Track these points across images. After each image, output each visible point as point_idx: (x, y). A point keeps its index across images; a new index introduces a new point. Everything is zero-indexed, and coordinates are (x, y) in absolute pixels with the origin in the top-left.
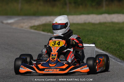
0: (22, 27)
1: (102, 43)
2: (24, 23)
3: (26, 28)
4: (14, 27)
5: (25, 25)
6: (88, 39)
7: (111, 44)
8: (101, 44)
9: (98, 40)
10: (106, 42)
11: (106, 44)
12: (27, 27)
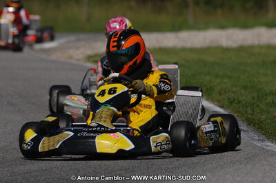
0: (71, 58)
1: (223, 92)
2: (77, 48)
3: (78, 60)
4: (53, 57)
7: (243, 92)
8: (221, 94)
9: (218, 84)
10: (234, 89)
11: (234, 92)
12: (80, 57)
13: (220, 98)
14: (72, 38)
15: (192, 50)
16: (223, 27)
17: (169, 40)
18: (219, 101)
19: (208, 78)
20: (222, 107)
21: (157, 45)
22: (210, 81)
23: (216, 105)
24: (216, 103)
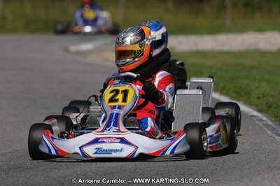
9: (256, 88)
13: (258, 102)
16: (260, 30)
18: (257, 106)
19: (245, 82)
20: (260, 111)
22: (248, 85)
23: (254, 109)
24: (254, 107)
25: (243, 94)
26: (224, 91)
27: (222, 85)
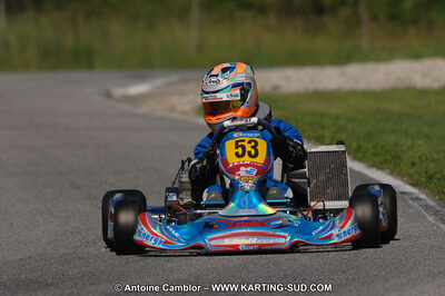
0: (172, 110)
1: (417, 161)
2: (182, 94)
3: (183, 113)
4: (145, 109)
5: (184, 100)
6: (374, 148)
8: (413, 164)
9: (410, 148)
10: (434, 155)
11: (434, 161)
12: (187, 108)
13: (412, 171)
14: (175, 77)
15: (367, 94)
16: (417, 56)
17: (330, 78)
18: (411, 176)
19: (392, 139)
20: (414, 185)
21: (311, 87)
22: (396, 144)
23: (406, 182)
25: (389, 158)
26: (359, 155)
27: (355, 145)
